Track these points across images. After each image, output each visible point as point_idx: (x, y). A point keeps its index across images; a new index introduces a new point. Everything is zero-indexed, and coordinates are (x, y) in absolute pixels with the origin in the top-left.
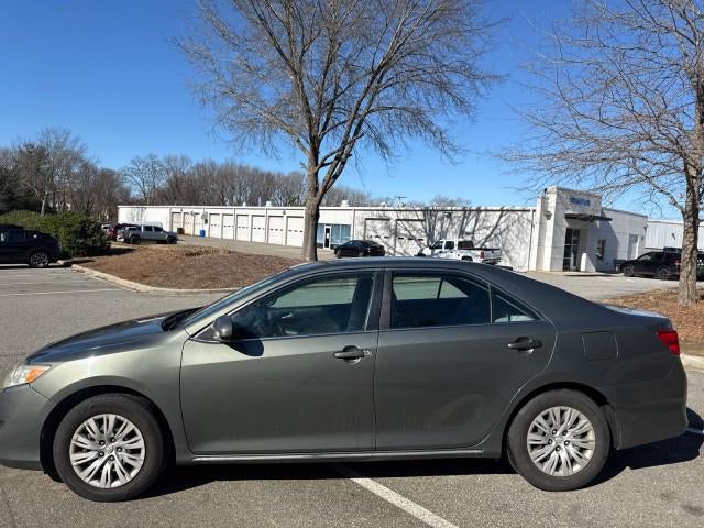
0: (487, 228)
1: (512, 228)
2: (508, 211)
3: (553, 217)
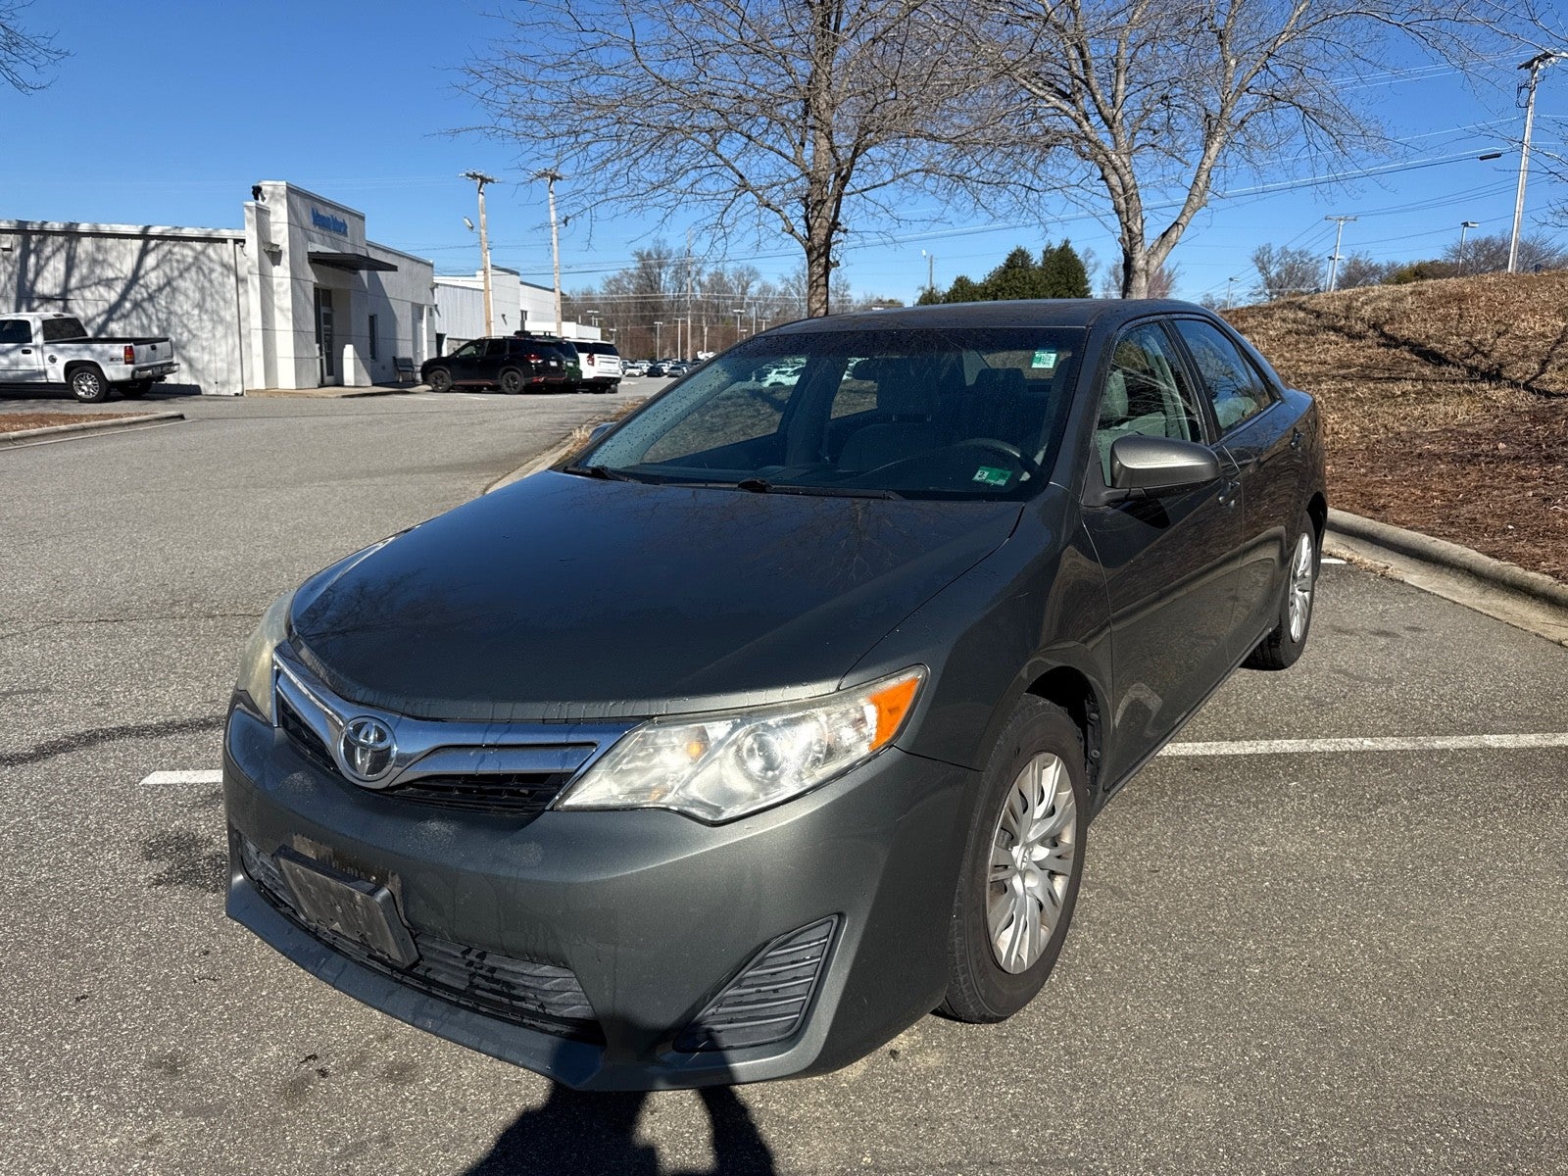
0: (108, 283)
1: (181, 284)
2: (162, 238)
3: (285, 259)
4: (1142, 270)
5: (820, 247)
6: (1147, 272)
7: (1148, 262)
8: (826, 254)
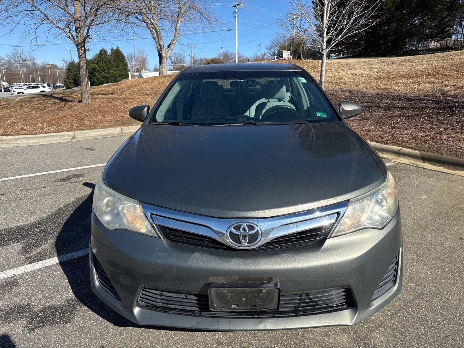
4: (165, 57)
5: (82, 43)
6: (166, 57)
7: (166, 55)
8: (84, 46)
